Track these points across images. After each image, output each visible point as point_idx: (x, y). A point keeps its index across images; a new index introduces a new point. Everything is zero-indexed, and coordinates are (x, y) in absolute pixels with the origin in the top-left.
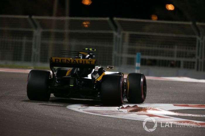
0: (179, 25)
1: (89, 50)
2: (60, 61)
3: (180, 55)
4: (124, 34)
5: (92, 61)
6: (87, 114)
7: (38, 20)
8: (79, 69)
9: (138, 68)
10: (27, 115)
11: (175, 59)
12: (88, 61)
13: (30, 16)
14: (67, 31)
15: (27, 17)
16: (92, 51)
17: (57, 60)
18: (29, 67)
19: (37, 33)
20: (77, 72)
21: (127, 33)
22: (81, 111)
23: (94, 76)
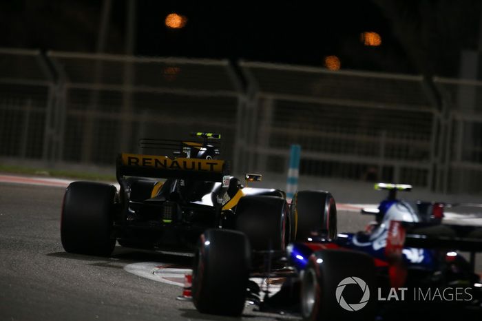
0: (393, 82)
1: (207, 137)
2: (140, 163)
3: (392, 152)
4: (262, 100)
5: (216, 164)
6: (171, 286)
7: (61, 60)
8: (182, 183)
9: (293, 181)
10: (31, 283)
11: (381, 161)
12: (208, 163)
13: (44, 51)
14: (128, 88)
15: (36, 53)
16: (212, 139)
17: (132, 160)
18: (37, 172)
19: (59, 91)
20: (178, 189)
21: (270, 98)
22: (158, 277)
23: (220, 200)
